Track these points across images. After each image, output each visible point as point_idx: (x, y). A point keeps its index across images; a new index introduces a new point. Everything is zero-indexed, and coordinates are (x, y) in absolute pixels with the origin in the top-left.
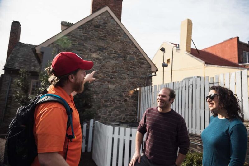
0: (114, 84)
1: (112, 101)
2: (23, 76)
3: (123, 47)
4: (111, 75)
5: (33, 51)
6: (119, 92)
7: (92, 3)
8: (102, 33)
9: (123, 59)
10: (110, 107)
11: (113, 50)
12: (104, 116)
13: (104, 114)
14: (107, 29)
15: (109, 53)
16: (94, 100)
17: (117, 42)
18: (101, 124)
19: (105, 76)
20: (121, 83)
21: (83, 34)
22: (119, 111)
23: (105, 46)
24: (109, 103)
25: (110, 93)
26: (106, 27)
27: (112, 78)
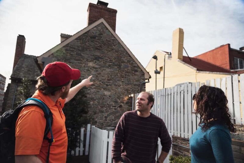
0: (109, 90)
1: (108, 107)
2: (25, 85)
3: (118, 56)
4: (106, 82)
5: (35, 61)
6: (114, 99)
7: (88, 16)
8: (97, 43)
9: (117, 67)
10: (106, 112)
11: (108, 59)
12: (101, 121)
13: (101, 120)
14: (102, 39)
15: (105, 62)
16: (91, 106)
17: (111, 52)
18: (97, 128)
19: (101, 83)
20: (116, 90)
21: (80, 45)
22: (115, 116)
23: (100, 55)
24: (105, 109)
25: (106, 99)
26: (101, 37)
27: (107, 85)
